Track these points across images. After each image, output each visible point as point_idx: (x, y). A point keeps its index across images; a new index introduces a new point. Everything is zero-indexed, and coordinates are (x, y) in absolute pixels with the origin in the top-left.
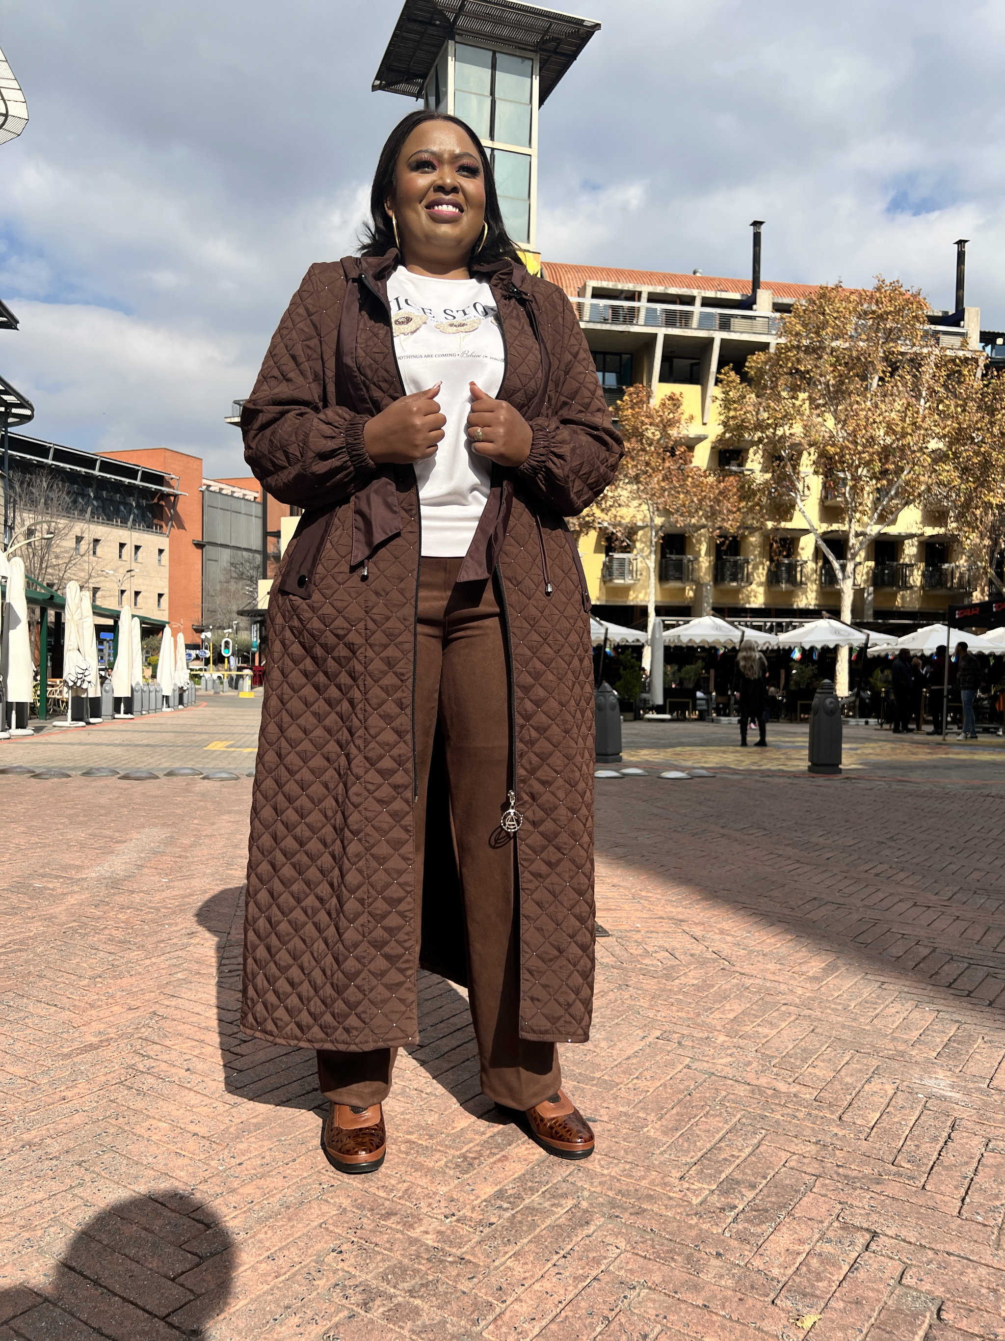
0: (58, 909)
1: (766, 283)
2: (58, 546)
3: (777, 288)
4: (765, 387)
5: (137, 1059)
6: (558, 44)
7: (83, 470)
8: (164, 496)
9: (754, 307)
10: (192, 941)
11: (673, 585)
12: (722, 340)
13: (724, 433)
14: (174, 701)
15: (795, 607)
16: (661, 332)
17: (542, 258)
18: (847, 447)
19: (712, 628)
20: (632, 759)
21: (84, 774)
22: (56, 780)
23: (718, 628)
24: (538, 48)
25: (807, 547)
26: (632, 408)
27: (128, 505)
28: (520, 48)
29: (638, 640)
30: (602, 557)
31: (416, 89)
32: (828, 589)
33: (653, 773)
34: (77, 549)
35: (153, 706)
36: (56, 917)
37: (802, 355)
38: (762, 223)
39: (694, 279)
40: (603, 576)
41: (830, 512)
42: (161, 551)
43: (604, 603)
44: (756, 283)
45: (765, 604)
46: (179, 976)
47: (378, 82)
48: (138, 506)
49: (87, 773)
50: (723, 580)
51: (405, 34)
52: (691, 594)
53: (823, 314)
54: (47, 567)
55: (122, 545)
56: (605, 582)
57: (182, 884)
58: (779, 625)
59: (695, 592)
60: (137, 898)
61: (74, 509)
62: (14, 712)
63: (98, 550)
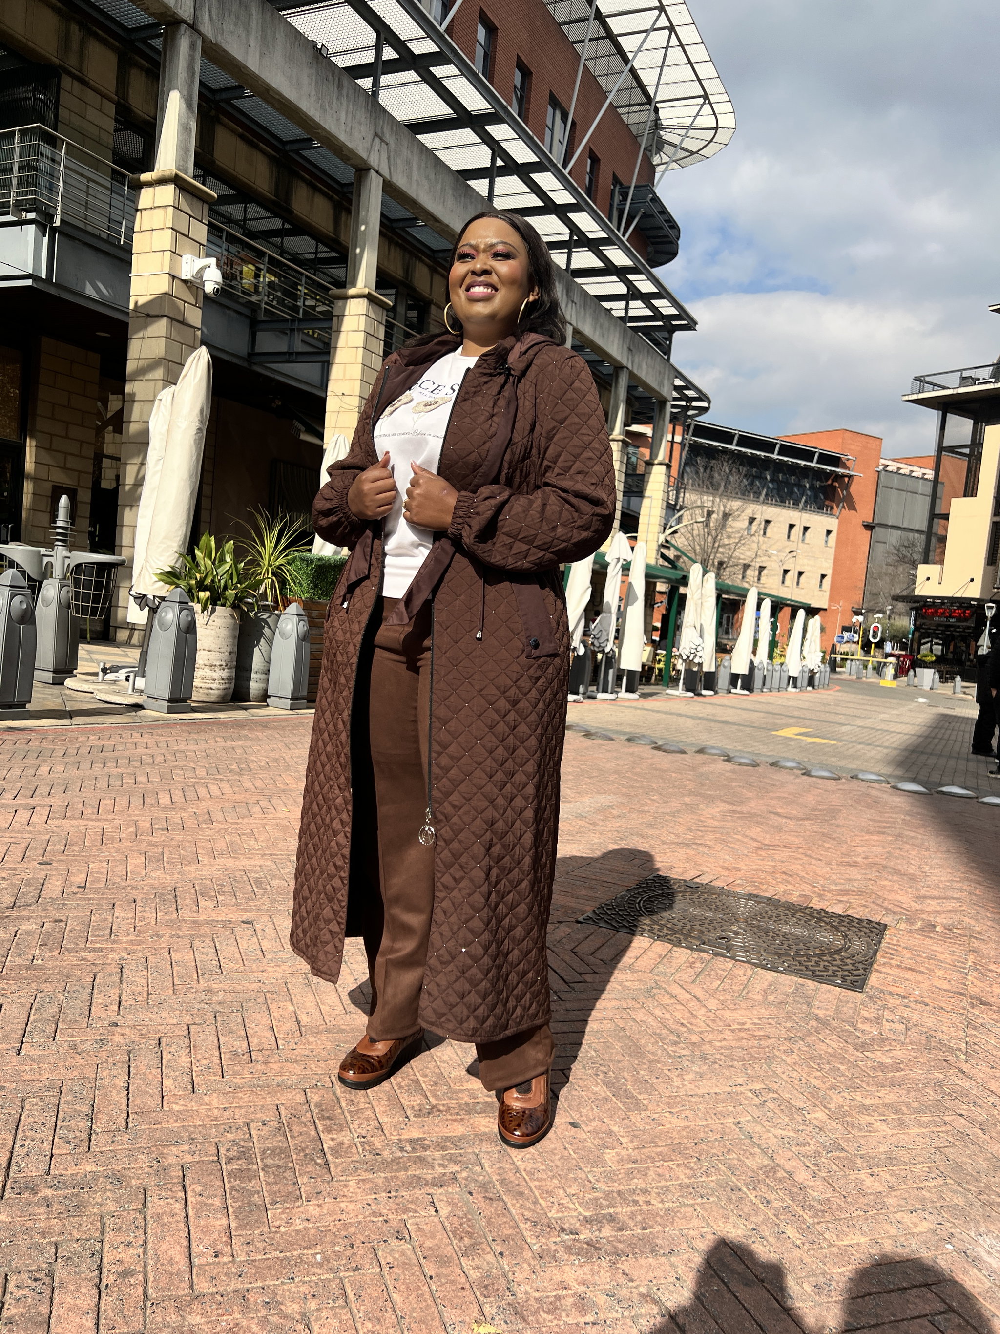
2: (731, 526)
7: (763, 454)
8: (839, 477)
14: (803, 681)
27: (802, 487)
34: (748, 529)
35: (776, 684)
42: (829, 532)
48: (812, 487)
49: (631, 740)
54: (718, 547)
55: (791, 526)
61: (750, 492)
62: (625, 678)
63: (768, 531)
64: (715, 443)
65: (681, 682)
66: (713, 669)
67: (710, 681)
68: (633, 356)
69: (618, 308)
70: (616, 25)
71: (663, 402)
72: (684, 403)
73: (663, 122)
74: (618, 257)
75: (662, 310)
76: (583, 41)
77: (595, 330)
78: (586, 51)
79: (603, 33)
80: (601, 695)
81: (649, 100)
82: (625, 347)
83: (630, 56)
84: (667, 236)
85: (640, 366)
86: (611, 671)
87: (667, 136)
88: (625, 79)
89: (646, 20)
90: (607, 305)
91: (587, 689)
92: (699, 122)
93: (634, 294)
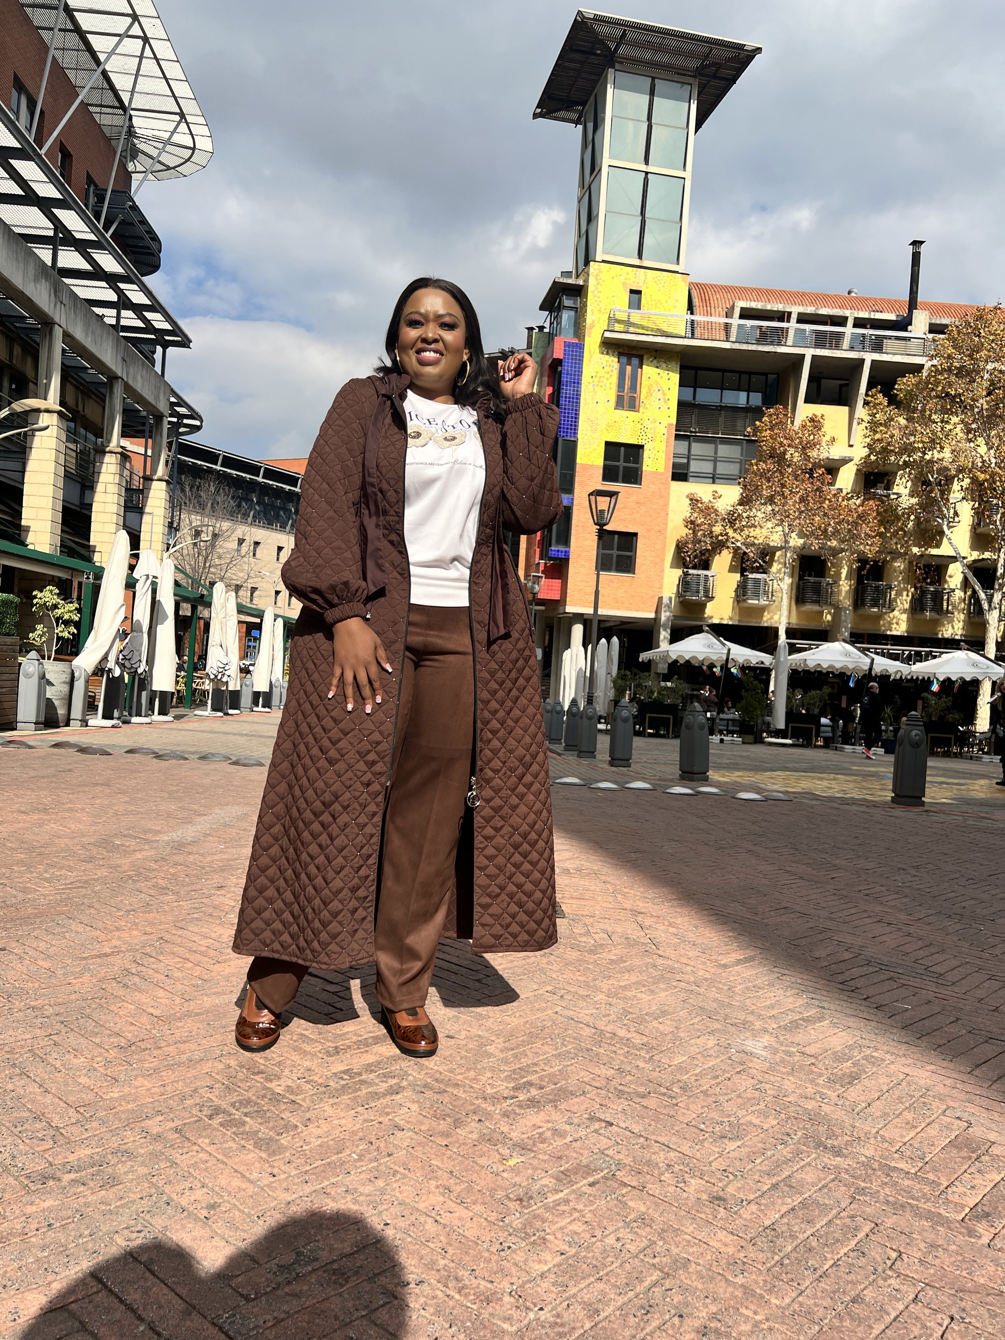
0: (125, 863)
1: (925, 303)
2: (221, 547)
3: (935, 308)
4: (915, 410)
5: (134, 965)
6: (718, 69)
7: (248, 476)
9: (910, 328)
10: (218, 893)
11: (809, 607)
12: (873, 361)
13: (869, 456)
15: (940, 636)
16: (809, 353)
17: (689, 279)
18: (997, 473)
19: (841, 654)
20: (721, 779)
21: (201, 758)
22: (174, 761)
23: (848, 654)
24: (698, 72)
25: (955, 575)
26: (771, 429)
27: (287, 511)
28: (678, 74)
29: (762, 663)
30: (737, 576)
31: (575, 116)
32: (977, 620)
33: (729, 793)
34: (238, 550)
36: (120, 867)
37: (953, 378)
38: (922, 242)
39: (849, 299)
40: (737, 596)
41: (980, 539)
43: (736, 623)
44: (913, 304)
45: (907, 631)
46: (195, 916)
47: (539, 110)
49: (203, 758)
50: (863, 604)
51: (567, 64)
52: (829, 618)
53: (979, 336)
54: (210, 567)
55: (280, 549)
56: (738, 602)
57: (234, 851)
58: (918, 654)
59: (833, 617)
60: (191, 858)
61: (237, 513)
62: (157, 700)
63: (258, 552)
64: (199, 463)
65: (209, 702)
66: (238, 688)
67: (234, 699)
68: (128, 367)
69: (110, 318)
70: (85, 21)
71: (159, 418)
72: (175, 420)
73: (138, 131)
74: (109, 263)
75: (155, 324)
76: (51, 29)
77: (87, 335)
78: (54, 40)
79: (70, 26)
80: (135, 719)
81: (122, 106)
82: (119, 358)
83: (102, 57)
84: (148, 248)
85: (135, 379)
86: (144, 694)
87: (141, 146)
88: (97, 79)
89: (121, 24)
90: (98, 311)
91: (121, 713)
92: (176, 138)
93: (123, 303)
